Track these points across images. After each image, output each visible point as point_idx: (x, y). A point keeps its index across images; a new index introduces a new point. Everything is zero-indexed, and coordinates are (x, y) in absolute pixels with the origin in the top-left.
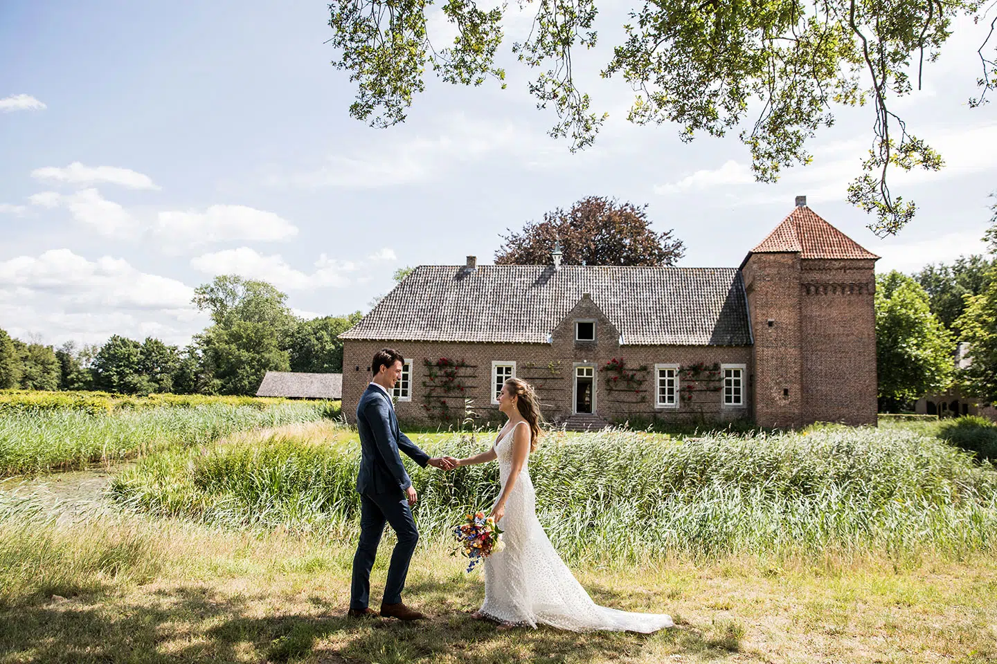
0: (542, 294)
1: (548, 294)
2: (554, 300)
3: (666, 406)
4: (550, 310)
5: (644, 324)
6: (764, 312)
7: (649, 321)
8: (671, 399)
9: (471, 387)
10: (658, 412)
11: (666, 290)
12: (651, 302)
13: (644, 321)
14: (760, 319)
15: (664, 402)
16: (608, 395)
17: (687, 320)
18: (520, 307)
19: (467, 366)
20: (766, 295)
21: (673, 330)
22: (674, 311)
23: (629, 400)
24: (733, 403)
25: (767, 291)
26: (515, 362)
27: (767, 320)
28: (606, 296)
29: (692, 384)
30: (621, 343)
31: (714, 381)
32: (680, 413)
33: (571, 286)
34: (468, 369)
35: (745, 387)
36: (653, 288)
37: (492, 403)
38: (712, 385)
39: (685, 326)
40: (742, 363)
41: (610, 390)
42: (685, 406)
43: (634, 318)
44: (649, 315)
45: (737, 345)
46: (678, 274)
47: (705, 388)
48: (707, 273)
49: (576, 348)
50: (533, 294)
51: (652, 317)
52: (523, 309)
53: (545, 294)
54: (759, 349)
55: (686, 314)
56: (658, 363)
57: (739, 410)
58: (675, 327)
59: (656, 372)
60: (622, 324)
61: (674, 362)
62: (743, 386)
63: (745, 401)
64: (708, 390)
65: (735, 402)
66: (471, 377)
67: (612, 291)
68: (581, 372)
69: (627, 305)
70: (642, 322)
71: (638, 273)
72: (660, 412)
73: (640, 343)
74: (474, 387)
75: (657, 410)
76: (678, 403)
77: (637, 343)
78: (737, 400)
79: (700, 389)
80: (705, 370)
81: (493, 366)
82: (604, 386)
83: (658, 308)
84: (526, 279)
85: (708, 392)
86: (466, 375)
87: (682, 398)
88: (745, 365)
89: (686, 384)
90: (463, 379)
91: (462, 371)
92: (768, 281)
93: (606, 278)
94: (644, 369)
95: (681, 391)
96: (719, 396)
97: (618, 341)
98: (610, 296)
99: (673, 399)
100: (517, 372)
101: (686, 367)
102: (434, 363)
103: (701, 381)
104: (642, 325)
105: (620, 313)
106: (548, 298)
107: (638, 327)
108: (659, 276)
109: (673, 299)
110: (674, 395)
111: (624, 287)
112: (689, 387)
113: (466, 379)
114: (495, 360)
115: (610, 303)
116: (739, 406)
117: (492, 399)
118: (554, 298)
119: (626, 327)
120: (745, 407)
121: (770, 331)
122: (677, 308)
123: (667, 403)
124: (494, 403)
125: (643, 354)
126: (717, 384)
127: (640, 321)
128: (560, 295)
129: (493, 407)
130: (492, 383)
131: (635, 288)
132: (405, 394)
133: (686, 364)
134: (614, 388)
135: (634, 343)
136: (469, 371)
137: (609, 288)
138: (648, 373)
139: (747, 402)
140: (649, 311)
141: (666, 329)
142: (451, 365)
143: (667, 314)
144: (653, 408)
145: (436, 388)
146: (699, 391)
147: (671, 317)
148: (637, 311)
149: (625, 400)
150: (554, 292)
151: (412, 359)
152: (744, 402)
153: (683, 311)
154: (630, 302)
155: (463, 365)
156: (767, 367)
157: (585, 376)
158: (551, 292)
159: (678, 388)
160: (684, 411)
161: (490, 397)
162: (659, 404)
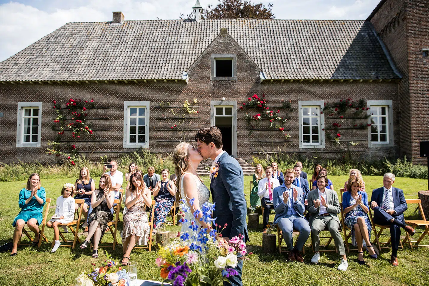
0: (181, 40)
1: (187, 40)
2: (192, 45)
3: (311, 145)
4: (188, 52)
5: (284, 62)
6: (418, 41)
7: (289, 60)
8: (316, 139)
9: (102, 130)
10: (303, 153)
11: (302, 36)
12: (289, 45)
13: (284, 60)
14: (412, 49)
15: (309, 141)
16: (249, 135)
17: (327, 59)
18: (158, 50)
19: (98, 108)
20: (419, 22)
21: (314, 67)
22: (312, 52)
23: (272, 140)
24: (379, 142)
25: (421, 19)
26: (148, 102)
27: (421, 50)
28: (245, 41)
29: (338, 121)
30: (262, 78)
31: (360, 118)
32: (326, 153)
33: (211, 34)
34: (99, 111)
35: (392, 125)
36: (290, 35)
37: (124, 146)
38: (358, 123)
39: (326, 64)
40: (388, 99)
41: (251, 130)
42: (331, 145)
43: (274, 57)
44: (289, 55)
45: (384, 81)
46: (311, 24)
47: (350, 125)
48: (338, 24)
49: (214, 86)
50: (172, 40)
51: (292, 57)
52: (161, 52)
53: (184, 40)
54: (413, 81)
55: (326, 55)
56: (302, 100)
57: (387, 148)
58: (317, 65)
59: (299, 110)
60: (262, 62)
61: (318, 99)
62: (390, 124)
63: (393, 140)
64: (355, 128)
65: (381, 141)
66: (102, 119)
67: (250, 36)
68: (219, 111)
69: (266, 48)
70: (282, 61)
71: (273, 23)
72: (305, 153)
73: (283, 78)
74: (105, 130)
75: (301, 151)
76: (324, 142)
77: (280, 78)
78: (383, 138)
79: (346, 127)
80: (352, 106)
81: (125, 107)
82: (243, 126)
83: (296, 50)
84: (167, 29)
85: (354, 131)
86: (97, 117)
87: (328, 137)
88: (391, 101)
89: (331, 122)
90: (94, 122)
91: (92, 114)
92: (422, 7)
93: (244, 27)
94: (287, 106)
95: (326, 129)
96: (366, 135)
97: (259, 77)
98: (248, 41)
99: (318, 139)
100: (150, 113)
101: (331, 104)
102: (64, 105)
103: (347, 118)
104: (283, 63)
105: (259, 54)
106: (187, 42)
107: (279, 65)
108: (293, 26)
109: (310, 43)
110: (319, 134)
111: (261, 34)
112: (335, 125)
113: (97, 122)
114: (128, 100)
115: (248, 45)
116: (387, 144)
117: (124, 143)
118: (193, 42)
119: (266, 65)
120: (393, 145)
121: (425, 61)
122: (315, 50)
123: (311, 143)
124: (127, 147)
125: (286, 90)
126: (364, 122)
127: (280, 60)
128: (199, 40)
129: (125, 150)
130: (124, 124)
131: (272, 34)
132: (35, 139)
133: (332, 100)
134: (255, 127)
135: (277, 78)
136: (100, 113)
137: (247, 34)
138: (292, 110)
139: (395, 141)
140: (288, 52)
141: (308, 67)
142: (81, 107)
143: (307, 55)
144: (298, 148)
145: (65, 132)
146: (345, 129)
147: (311, 57)
148: (276, 52)
149: (267, 140)
150: (193, 38)
151: (41, 103)
152: (390, 140)
153: (322, 52)
154: (269, 45)
155: (92, 107)
156: (423, 100)
157: (224, 115)
158: (190, 38)
159: (323, 127)
160: (330, 150)
161: (122, 141)
162: (303, 143)
